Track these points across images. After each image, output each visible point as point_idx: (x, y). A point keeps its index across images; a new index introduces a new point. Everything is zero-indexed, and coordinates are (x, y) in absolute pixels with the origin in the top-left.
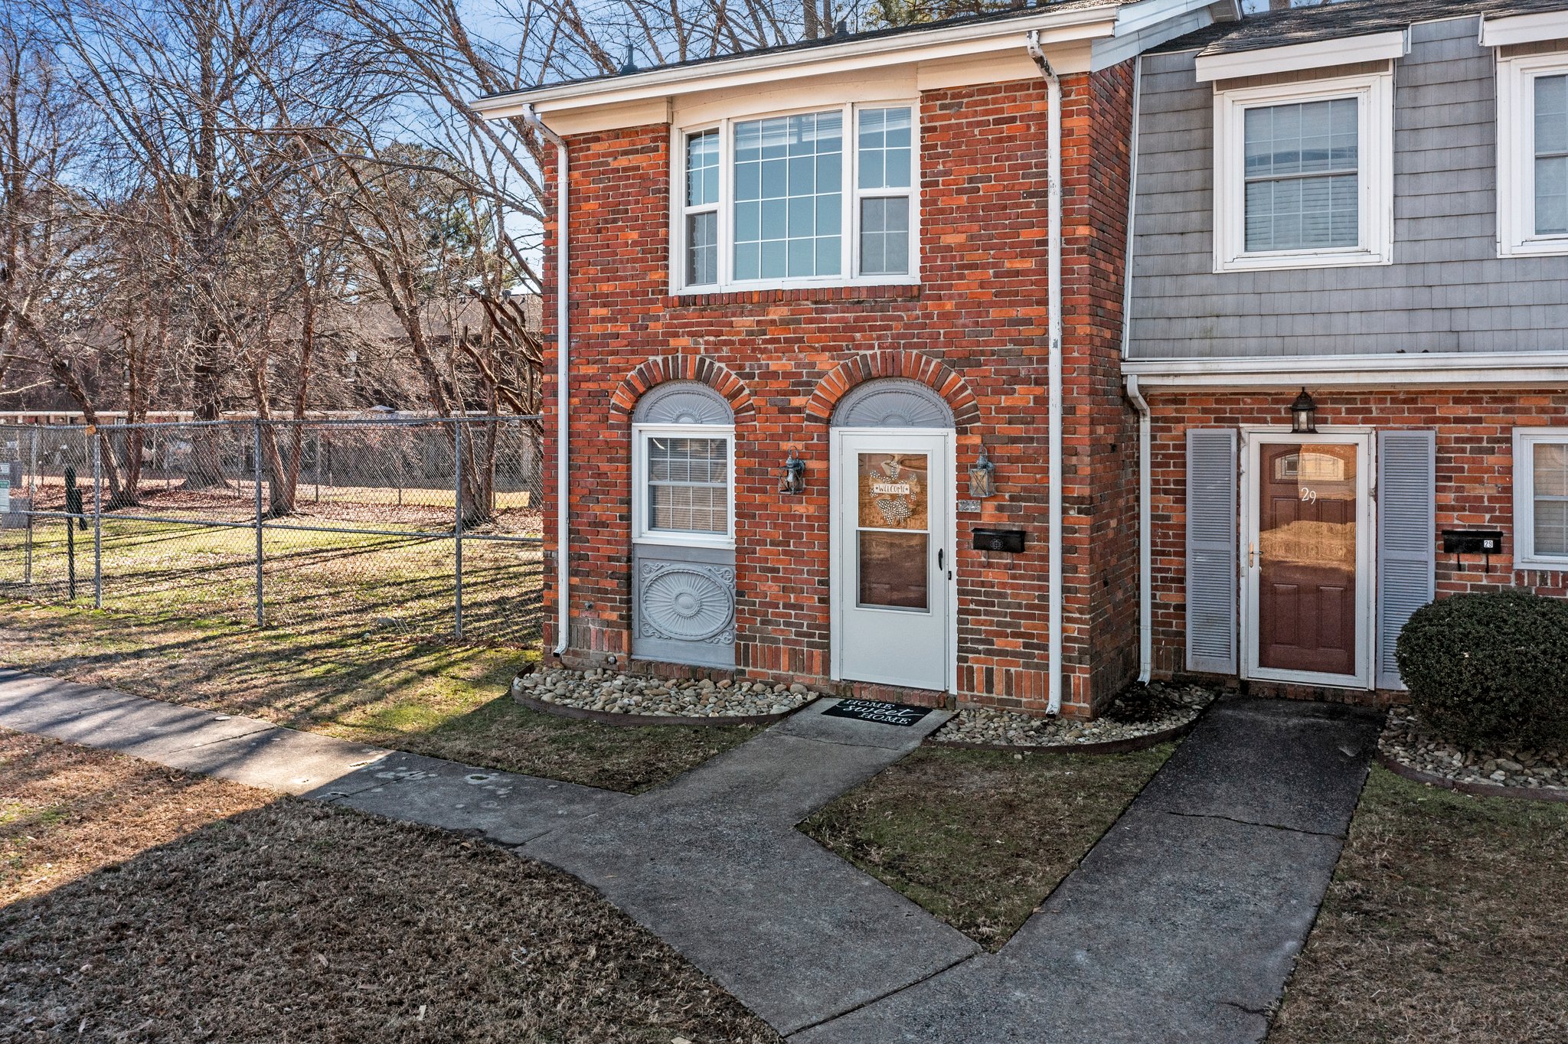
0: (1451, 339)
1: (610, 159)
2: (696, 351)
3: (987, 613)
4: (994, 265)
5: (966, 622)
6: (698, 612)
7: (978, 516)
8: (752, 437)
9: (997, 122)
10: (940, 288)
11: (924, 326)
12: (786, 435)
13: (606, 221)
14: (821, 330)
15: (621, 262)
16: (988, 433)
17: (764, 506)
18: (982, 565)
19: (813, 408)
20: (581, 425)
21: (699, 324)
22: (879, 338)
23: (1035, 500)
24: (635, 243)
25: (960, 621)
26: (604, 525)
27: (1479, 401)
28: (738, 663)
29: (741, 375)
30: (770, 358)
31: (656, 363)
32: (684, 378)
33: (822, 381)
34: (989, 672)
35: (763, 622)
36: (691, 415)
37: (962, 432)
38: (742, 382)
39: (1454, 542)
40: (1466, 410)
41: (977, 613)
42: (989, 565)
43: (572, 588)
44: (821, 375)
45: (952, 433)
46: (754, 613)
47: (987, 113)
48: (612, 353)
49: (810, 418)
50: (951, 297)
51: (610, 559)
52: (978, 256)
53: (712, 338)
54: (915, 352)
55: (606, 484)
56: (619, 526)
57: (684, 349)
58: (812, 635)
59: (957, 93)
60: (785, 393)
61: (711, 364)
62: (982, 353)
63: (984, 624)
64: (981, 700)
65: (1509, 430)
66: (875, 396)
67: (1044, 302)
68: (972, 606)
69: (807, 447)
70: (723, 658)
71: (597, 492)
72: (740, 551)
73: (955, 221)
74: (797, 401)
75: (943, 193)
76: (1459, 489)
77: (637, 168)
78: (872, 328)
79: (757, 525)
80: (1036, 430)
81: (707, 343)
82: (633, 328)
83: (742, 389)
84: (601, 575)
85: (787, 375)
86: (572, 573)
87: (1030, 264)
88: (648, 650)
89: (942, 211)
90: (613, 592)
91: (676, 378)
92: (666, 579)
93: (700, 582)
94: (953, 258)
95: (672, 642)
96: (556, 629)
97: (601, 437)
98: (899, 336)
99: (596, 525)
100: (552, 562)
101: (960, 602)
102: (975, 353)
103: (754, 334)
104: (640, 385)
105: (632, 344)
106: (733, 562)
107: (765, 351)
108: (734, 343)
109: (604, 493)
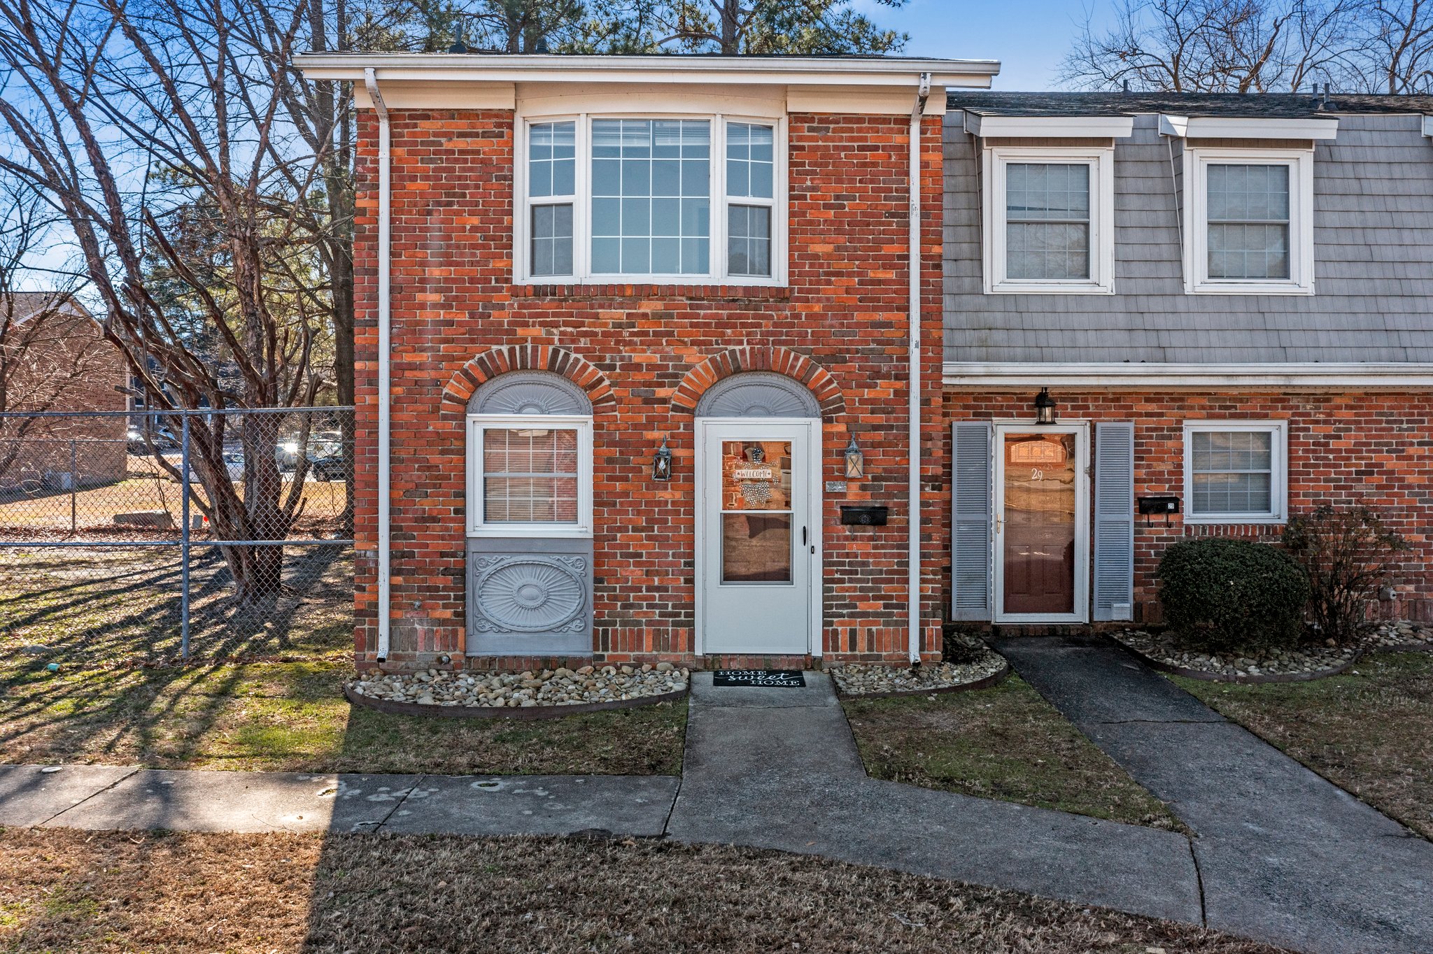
0: (1159, 353)
1: (443, 140)
2: (550, 342)
3: (851, 581)
4: (859, 274)
5: (831, 590)
6: (545, 603)
7: (842, 495)
8: (612, 427)
9: (861, 148)
10: (809, 291)
11: (792, 325)
12: (650, 425)
13: (439, 204)
14: (692, 325)
15: (458, 247)
16: (852, 423)
17: (625, 494)
18: (846, 538)
19: (680, 399)
20: (406, 415)
21: (554, 315)
22: (748, 334)
23: (895, 479)
24: (474, 229)
25: (825, 590)
26: (434, 519)
27: (1161, 400)
28: (596, 648)
29: (601, 367)
30: (634, 351)
31: (500, 352)
32: (534, 368)
33: (689, 374)
34: (853, 633)
35: (624, 607)
36: (536, 406)
37: (827, 420)
38: (601, 373)
39: (1146, 506)
40: (1153, 407)
41: (842, 581)
42: (855, 538)
43: (393, 588)
44: (688, 367)
45: (817, 423)
46: (615, 598)
47: (852, 139)
48: (447, 341)
49: (675, 409)
50: (819, 300)
51: (443, 555)
52: (843, 265)
53: (569, 329)
54: (783, 349)
55: (437, 477)
56: (453, 520)
57: (535, 340)
58: (678, 615)
59: (825, 119)
60: (648, 384)
61: (567, 356)
62: (848, 351)
63: (848, 590)
64: (845, 658)
65: (1180, 422)
66: (740, 388)
67: (906, 309)
68: (837, 576)
69: (672, 436)
70: (578, 646)
71: (426, 486)
72: (598, 539)
73: (822, 232)
74: (661, 392)
75: (811, 207)
76: (1149, 466)
77: (478, 152)
78: (744, 325)
79: (619, 512)
80: (897, 419)
81: (562, 333)
82: (472, 315)
83: (601, 380)
84: (431, 573)
85: (651, 367)
86: (394, 572)
87: (892, 275)
88: (485, 645)
89: (811, 223)
90: (445, 589)
91: (524, 367)
92: (507, 572)
93: (545, 572)
94: (821, 266)
95: (514, 635)
96: (374, 633)
97: (431, 429)
98: (769, 334)
99: (424, 520)
100: (366, 562)
101: (825, 573)
102: (841, 351)
103: (620, 325)
104: (480, 376)
105: (471, 332)
106: (589, 549)
107: (630, 343)
108: (596, 334)
109: (434, 486)
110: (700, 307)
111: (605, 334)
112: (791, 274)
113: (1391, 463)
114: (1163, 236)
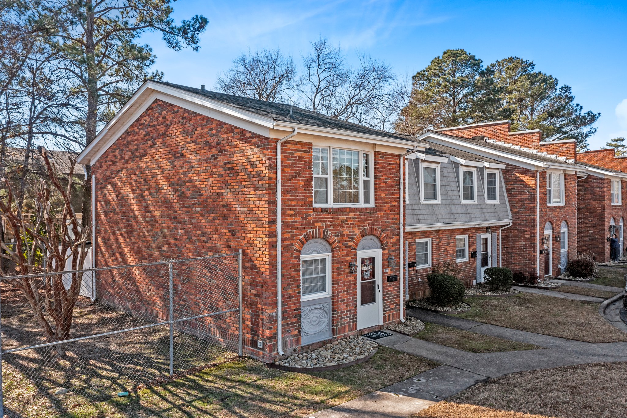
1: (294, 152)
2: (323, 228)
3: (389, 299)
4: (390, 203)
5: (385, 303)
6: (318, 322)
7: (387, 273)
8: (338, 257)
9: (390, 164)
10: (381, 209)
11: (377, 220)
12: (346, 256)
13: (293, 176)
14: (359, 221)
15: (298, 193)
16: (389, 249)
17: (341, 280)
18: (388, 286)
19: (354, 246)
20: (285, 258)
21: (326, 218)
22: (368, 223)
23: (398, 266)
24: (303, 186)
25: (383, 303)
26: (292, 297)
28: (333, 334)
29: (335, 236)
30: (344, 230)
32: (319, 238)
33: (355, 237)
34: (389, 316)
35: (341, 319)
36: (316, 251)
37: (383, 249)
38: (335, 238)
39: (410, 265)
40: (411, 236)
41: (387, 300)
42: (390, 286)
43: (282, 325)
44: (355, 235)
45: (381, 250)
46: (339, 316)
47: (389, 161)
48: (296, 229)
49: (353, 249)
50: (383, 211)
51: (295, 310)
52: (388, 200)
53: (329, 223)
54: (375, 227)
55: (293, 281)
56: (297, 296)
57: (319, 227)
58: (353, 319)
59: (383, 154)
60: (347, 241)
61: (327, 232)
63: (388, 302)
64: (388, 323)
65: (415, 240)
66: (366, 240)
67: (399, 214)
69: (352, 258)
70: (327, 336)
71: (290, 284)
72: (333, 297)
74: (350, 243)
75: (381, 182)
76: (410, 254)
77: (303, 158)
78: (368, 220)
79: (340, 286)
80: (398, 248)
81: (326, 224)
82: (303, 219)
83: (335, 241)
84: (292, 317)
85: (347, 235)
86: (282, 319)
87: (396, 203)
88: (305, 341)
89: (381, 187)
90: (295, 323)
91: (316, 237)
92: (309, 313)
93: (319, 311)
94: (383, 201)
95: (311, 336)
96: (276, 345)
97: (291, 262)
98: (373, 222)
99: (290, 297)
100: (273, 317)
101: (383, 298)
102: (387, 227)
103: (343, 222)
104: (304, 240)
105: (302, 225)
106: (331, 301)
107: (344, 227)
108: (336, 225)
109: (292, 284)
110: (362, 215)
111: (339, 225)
112: (376, 203)
113: (448, 249)
114: (415, 187)
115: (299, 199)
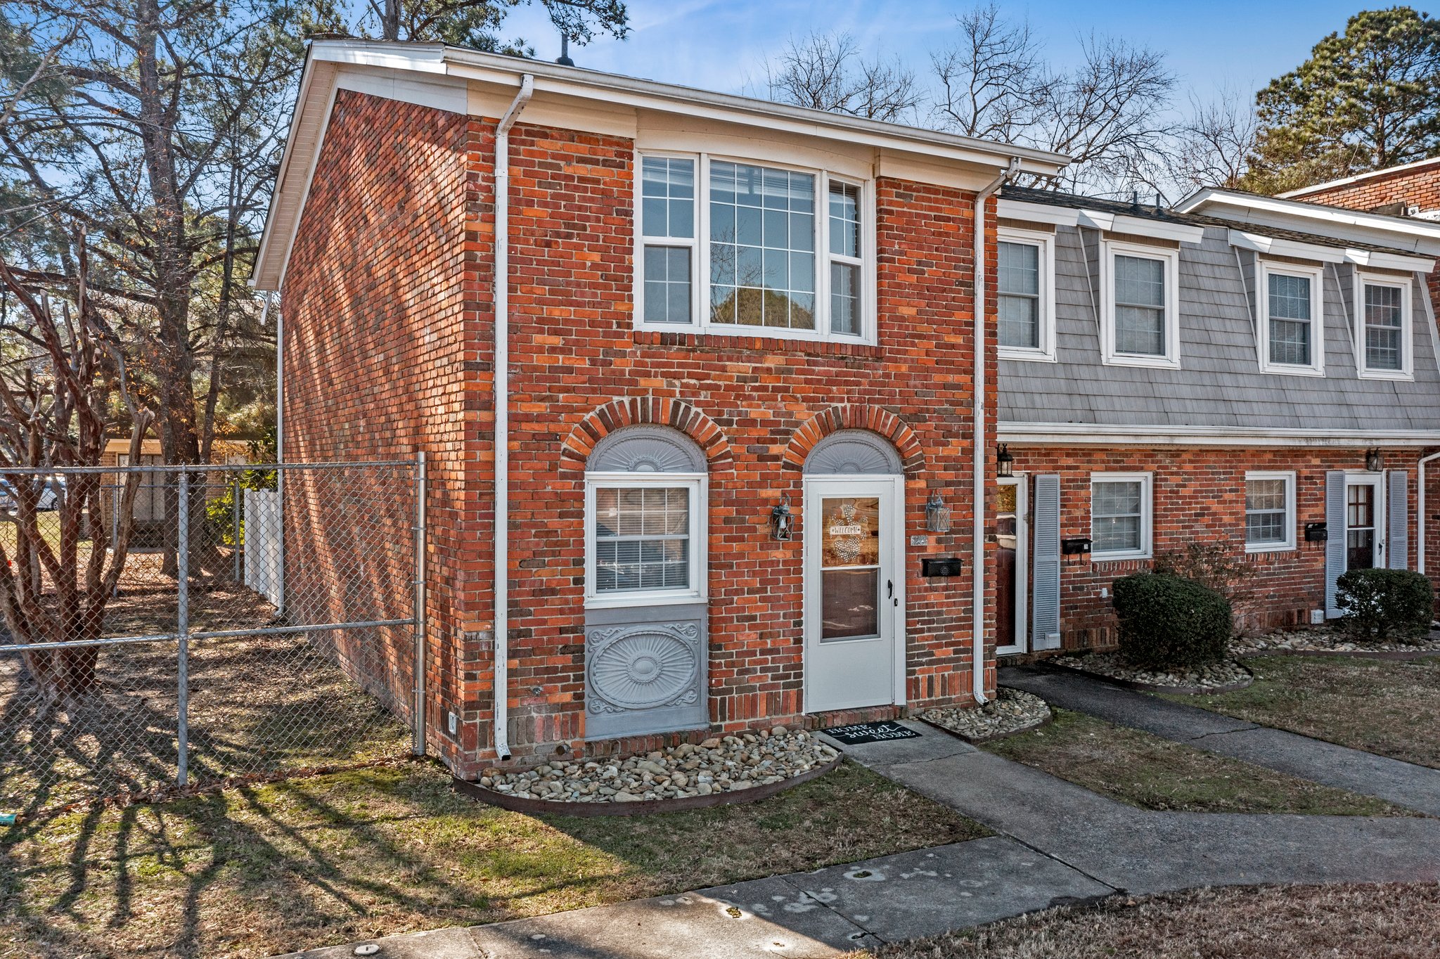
0: (1090, 414)
1: (562, 163)
2: (672, 394)
3: (929, 630)
4: (937, 338)
5: (913, 640)
6: (659, 676)
7: (923, 548)
8: (730, 486)
9: (937, 218)
10: (898, 352)
11: (883, 384)
12: (762, 484)
13: (558, 235)
14: (807, 381)
15: (578, 285)
16: (930, 478)
17: (741, 555)
18: (926, 590)
19: (791, 457)
20: (525, 474)
21: (680, 365)
22: (849, 392)
23: (963, 532)
24: (595, 266)
25: (908, 641)
26: (553, 592)
27: (1076, 455)
28: (713, 717)
29: (719, 422)
30: (750, 406)
31: (621, 404)
32: (655, 423)
33: (798, 430)
34: (930, 680)
35: (741, 673)
36: (651, 463)
37: (909, 477)
38: (719, 429)
39: (1067, 547)
40: (1070, 461)
41: (922, 631)
42: (932, 589)
43: (511, 673)
44: (797, 424)
45: (900, 480)
46: (733, 664)
47: (931, 209)
48: (566, 390)
49: (786, 466)
50: (905, 361)
51: (561, 631)
52: (924, 328)
53: (693, 381)
54: (877, 407)
55: (556, 544)
56: (572, 591)
57: (656, 392)
58: (788, 676)
59: (909, 186)
60: (765, 441)
61: (687, 409)
62: (928, 411)
63: (925, 639)
64: (925, 704)
65: (1088, 474)
66: (841, 445)
67: (971, 372)
68: (919, 626)
69: (784, 494)
70: (694, 719)
71: (543, 554)
72: (712, 604)
73: (908, 296)
74: (775, 449)
75: (900, 270)
76: (1069, 513)
77: (597, 181)
78: (847, 383)
79: (736, 575)
80: (964, 475)
81: (683, 385)
82: (594, 362)
83: (719, 436)
84: (551, 652)
85: (765, 423)
86: (512, 654)
87: (960, 340)
88: (600, 728)
89: (899, 286)
90: (564, 669)
91: (645, 421)
92: (621, 645)
93: (660, 642)
94: (907, 328)
95: (628, 713)
96: (488, 728)
97: (549, 489)
98: (866, 392)
99: (542, 592)
100: (478, 645)
101: (908, 624)
102: (922, 411)
103: (745, 380)
104: (599, 427)
105: (591, 381)
106: (705, 616)
107: (750, 398)
108: (718, 387)
109: (553, 554)
110: (816, 364)
111: (728, 388)
112: (880, 334)
113: (1215, 507)
114: (1083, 314)
115: (578, 304)
